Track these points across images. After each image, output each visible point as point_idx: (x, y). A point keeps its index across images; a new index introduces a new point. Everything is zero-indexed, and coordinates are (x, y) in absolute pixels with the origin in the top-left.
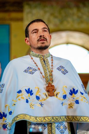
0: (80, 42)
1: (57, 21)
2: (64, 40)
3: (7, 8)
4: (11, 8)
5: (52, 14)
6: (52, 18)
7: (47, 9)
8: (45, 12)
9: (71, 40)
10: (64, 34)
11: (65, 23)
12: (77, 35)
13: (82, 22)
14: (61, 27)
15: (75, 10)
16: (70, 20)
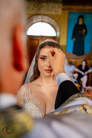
0: (48, 21)
1: (36, 9)
2: (40, 20)
5: (34, 5)
6: (34, 7)
7: (32, 2)
8: (31, 4)
9: (44, 20)
10: (40, 17)
11: (40, 10)
12: (46, 17)
13: (49, 11)
14: (39, 13)
15: (45, 4)
16: (43, 9)
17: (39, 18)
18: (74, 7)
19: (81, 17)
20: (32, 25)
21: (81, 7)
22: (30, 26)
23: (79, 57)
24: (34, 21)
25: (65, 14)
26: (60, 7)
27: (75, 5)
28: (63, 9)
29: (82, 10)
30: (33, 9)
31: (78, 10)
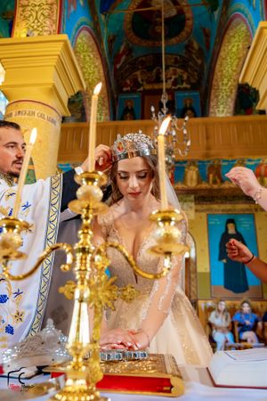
18: (215, 206)
19: (231, 221)
21: (228, 206)
23: (239, 295)
25: (201, 218)
26: (191, 208)
27: (217, 203)
28: (196, 211)
29: (230, 210)
31: (223, 210)
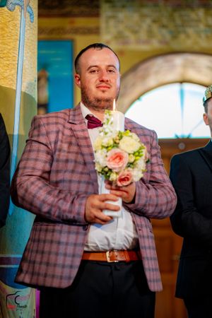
3: (68, 9)
4: (76, 10)
5: (154, 21)
6: (155, 28)
7: (146, 11)
8: (143, 16)
10: (178, 60)
11: (182, 37)
14: (175, 46)
17: (173, 67)
20: (138, 98)
22: (132, 102)
24: (152, 82)
30: (150, 34)
